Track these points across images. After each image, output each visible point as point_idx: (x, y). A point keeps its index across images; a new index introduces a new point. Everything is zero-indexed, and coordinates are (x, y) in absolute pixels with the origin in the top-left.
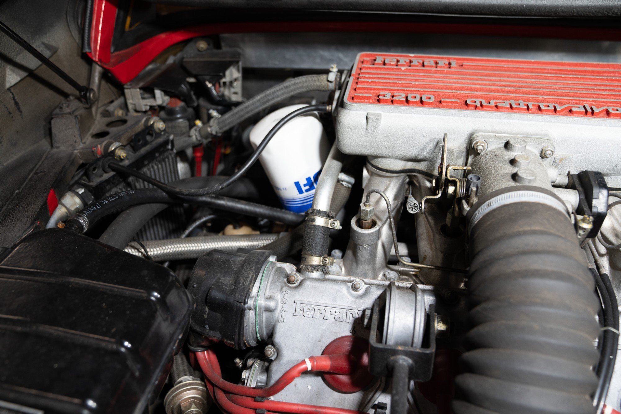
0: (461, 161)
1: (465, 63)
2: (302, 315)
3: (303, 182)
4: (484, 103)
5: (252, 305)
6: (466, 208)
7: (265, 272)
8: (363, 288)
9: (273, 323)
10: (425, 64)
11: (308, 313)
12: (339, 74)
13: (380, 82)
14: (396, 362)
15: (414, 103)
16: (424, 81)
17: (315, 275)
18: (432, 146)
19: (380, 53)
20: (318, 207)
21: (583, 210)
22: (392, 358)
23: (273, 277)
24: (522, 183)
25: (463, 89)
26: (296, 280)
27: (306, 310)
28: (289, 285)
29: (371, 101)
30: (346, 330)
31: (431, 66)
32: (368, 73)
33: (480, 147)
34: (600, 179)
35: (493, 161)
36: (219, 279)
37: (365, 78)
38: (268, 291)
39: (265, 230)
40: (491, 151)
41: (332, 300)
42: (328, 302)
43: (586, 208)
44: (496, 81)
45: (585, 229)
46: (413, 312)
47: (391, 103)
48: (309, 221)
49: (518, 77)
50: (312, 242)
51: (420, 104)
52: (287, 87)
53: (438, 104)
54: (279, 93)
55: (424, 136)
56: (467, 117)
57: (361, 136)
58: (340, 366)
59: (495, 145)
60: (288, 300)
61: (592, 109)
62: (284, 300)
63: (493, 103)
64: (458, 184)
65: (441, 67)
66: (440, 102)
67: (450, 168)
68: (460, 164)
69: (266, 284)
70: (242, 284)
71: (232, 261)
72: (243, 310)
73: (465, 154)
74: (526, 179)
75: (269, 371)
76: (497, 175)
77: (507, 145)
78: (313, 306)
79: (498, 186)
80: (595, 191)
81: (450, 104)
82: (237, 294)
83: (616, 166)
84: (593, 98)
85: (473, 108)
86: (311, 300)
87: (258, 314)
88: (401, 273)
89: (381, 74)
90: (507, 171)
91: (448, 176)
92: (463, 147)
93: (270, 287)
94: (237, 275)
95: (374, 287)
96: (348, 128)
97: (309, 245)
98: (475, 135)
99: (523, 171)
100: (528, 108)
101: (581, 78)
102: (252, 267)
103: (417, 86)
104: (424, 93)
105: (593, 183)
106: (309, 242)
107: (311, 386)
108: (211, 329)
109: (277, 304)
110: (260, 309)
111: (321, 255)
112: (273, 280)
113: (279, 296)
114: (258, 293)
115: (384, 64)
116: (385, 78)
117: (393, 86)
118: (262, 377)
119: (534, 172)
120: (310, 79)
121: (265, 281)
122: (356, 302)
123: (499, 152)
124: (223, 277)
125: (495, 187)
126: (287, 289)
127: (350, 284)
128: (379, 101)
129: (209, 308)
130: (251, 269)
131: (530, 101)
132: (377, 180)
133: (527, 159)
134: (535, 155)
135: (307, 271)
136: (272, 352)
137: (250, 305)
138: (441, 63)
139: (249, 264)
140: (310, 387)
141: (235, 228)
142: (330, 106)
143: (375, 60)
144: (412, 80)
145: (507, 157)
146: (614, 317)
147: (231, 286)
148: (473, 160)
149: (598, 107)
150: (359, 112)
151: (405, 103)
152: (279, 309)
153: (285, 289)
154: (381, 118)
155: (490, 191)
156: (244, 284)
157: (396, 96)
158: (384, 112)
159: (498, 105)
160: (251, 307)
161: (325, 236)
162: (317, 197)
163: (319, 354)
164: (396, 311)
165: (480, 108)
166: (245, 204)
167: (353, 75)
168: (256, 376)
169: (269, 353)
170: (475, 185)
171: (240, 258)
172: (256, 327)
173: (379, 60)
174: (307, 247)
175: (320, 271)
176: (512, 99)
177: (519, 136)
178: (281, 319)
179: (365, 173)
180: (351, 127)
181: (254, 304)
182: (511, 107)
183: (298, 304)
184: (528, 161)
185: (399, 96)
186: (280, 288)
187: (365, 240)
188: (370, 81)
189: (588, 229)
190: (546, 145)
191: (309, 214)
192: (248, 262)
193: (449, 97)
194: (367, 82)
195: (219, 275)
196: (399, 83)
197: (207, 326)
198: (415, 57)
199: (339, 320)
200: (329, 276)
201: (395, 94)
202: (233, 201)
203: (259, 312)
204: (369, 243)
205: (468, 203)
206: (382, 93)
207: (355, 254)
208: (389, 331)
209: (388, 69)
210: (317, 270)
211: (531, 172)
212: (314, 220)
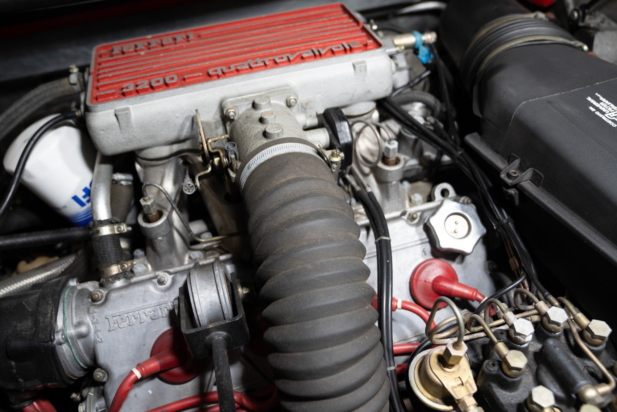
0: (221, 130)
1: (203, 33)
2: (118, 328)
3: (81, 195)
4: (225, 70)
5: (61, 339)
6: (233, 175)
7: (66, 301)
8: (168, 279)
9: (92, 347)
10: (164, 43)
11: (123, 323)
12: (81, 74)
13: (121, 75)
14: (212, 339)
15: (159, 87)
16: (165, 61)
17: (119, 283)
18: (188, 124)
19: (117, 42)
20: (98, 217)
21: (333, 144)
22: (207, 338)
23: (76, 302)
24: (272, 138)
25: (204, 60)
26: (100, 296)
27: (119, 321)
28: (95, 303)
29: (116, 97)
30: (164, 326)
31: (170, 44)
32: (108, 67)
33: (232, 114)
34: (339, 114)
35: (246, 123)
36: (16, 327)
37: (105, 73)
38: (74, 318)
39: (65, 252)
40: (242, 114)
41: (143, 302)
42: (140, 305)
43: (335, 143)
44: (233, 44)
45: (337, 162)
46: (215, 288)
47: (136, 93)
48: (93, 234)
49: (253, 35)
50: (104, 254)
51: (165, 87)
52: (28, 102)
53: (183, 82)
54: (22, 110)
55: (178, 117)
56: (212, 87)
57: (117, 134)
58: (170, 361)
59: (244, 108)
60: (99, 318)
61: (319, 51)
62: (95, 320)
63: (233, 68)
64: (221, 154)
65: (180, 42)
66: (184, 79)
67: (210, 141)
68: (220, 134)
69: (70, 312)
70: (42, 322)
71: (25, 302)
72: (52, 348)
73: (221, 123)
74: (274, 133)
75: (105, 394)
76: (251, 136)
77: (254, 106)
78: (125, 315)
79: (254, 146)
80: (338, 125)
81: (194, 79)
82: (40, 335)
83: (353, 96)
84: (319, 40)
85: (216, 77)
86: (122, 310)
87: (73, 345)
88: (205, 250)
89: (121, 65)
90: (259, 130)
91: (210, 149)
92: (218, 117)
93: (75, 313)
94: (35, 315)
95: (178, 275)
96: (100, 130)
97: (102, 257)
98: (224, 103)
99: (270, 127)
100: (265, 65)
101: (307, 24)
102: (49, 301)
103: (160, 69)
104: (167, 74)
105: (334, 118)
106: (101, 254)
107: (152, 390)
108: (26, 380)
109: (89, 327)
110: (72, 339)
111: (117, 263)
112: (76, 305)
113: (88, 320)
114: (64, 324)
115: (123, 53)
116: (126, 69)
117: (136, 75)
118: (100, 403)
119: (279, 125)
120: (51, 86)
121: (68, 309)
122: (165, 295)
123: (249, 113)
124: (20, 323)
125: (251, 148)
126: (94, 309)
127: (155, 281)
128: (124, 95)
129: (14, 362)
130: (48, 304)
131: (265, 56)
132: (152, 171)
133: (272, 114)
134: (281, 107)
135: (108, 283)
136: (101, 375)
137: (59, 340)
138: (179, 38)
139: (44, 299)
140: (150, 392)
141: (28, 262)
142: (79, 111)
143: (112, 51)
144: (153, 63)
145: (256, 116)
146: (383, 227)
147: (31, 329)
148: (231, 126)
149: (324, 48)
150: (107, 112)
151: (151, 90)
152: (92, 331)
153: (92, 309)
154: (130, 112)
155: (248, 153)
156: (45, 322)
157: (139, 85)
158: (131, 105)
159: (239, 68)
160: (60, 342)
161: (116, 243)
162: (94, 208)
163: (148, 357)
164: (199, 293)
165: (223, 75)
166: (27, 236)
167: (92, 73)
168: (94, 404)
169: (98, 377)
170: (233, 152)
171: (34, 296)
172: (75, 358)
173: (117, 50)
174: (101, 260)
175: (122, 278)
176: (249, 59)
177: (263, 93)
178: (99, 340)
179: (138, 167)
180: (104, 129)
181: (63, 337)
182: (251, 68)
183: (110, 319)
184: (273, 116)
185: (142, 84)
186: (86, 310)
187: (157, 233)
188: (110, 75)
189: (339, 161)
190: (288, 95)
191: (92, 227)
192: (43, 297)
193: (193, 71)
194: (108, 77)
195: (14, 323)
196: (140, 70)
197: (20, 380)
198: (153, 38)
199: (155, 318)
200: (134, 280)
201: (138, 83)
202: (11, 238)
203: (72, 343)
204: (163, 233)
205: (232, 170)
206: (125, 85)
207: (154, 249)
208: (199, 314)
209: (127, 58)
210: (119, 279)
211: (277, 126)
212: (98, 232)
